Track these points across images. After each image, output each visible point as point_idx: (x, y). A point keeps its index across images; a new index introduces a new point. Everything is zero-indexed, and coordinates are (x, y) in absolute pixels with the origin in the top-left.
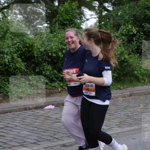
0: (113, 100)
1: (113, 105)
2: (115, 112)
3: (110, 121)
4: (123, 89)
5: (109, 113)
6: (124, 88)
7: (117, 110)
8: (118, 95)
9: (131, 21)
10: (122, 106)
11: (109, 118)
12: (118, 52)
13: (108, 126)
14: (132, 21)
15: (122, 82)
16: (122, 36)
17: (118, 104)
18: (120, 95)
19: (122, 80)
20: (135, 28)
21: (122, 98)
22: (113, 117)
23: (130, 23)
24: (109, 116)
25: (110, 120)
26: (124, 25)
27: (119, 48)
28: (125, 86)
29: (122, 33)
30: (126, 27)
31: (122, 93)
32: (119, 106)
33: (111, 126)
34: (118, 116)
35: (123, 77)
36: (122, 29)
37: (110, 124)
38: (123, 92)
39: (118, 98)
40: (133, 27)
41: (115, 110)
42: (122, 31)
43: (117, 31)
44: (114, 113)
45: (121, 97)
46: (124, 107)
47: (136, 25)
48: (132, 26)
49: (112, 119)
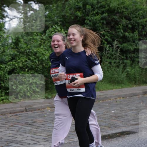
0: (39, 111)
1: (40, 116)
2: (42, 124)
3: (37, 135)
4: (51, 98)
5: (35, 126)
6: (53, 97)
7: (45, 122)
8: (45, 105)
9: (59, 23)
10: (50, 117)
11: (36, 132)
12: (45, 57)
13: (34, 140)
14: (61, 23)
15: (50, 91)
16: (49, 39)
17: (46, 116)
18: (47, 106)
19: (50, 88)
20: (64, 31)
21: (50, 109)
22: (40, 130)
23: (59, 24)
24: (35, 129)
25: (36, 133)
26: (52, 27)
27: (47, 52)
28: (53, 94)
29: (50, 35)
30: (54, 29)
31: (50, 103)
32: (46, 118)
33: (37, 140)
34: (46, 129)
35: (51, 85)
36: (50, 32)
37: (37, 139)
38: (52, 102)
39: (46, 108)
40: (62, 30)
41: (42, 122)
42: (50, 33)
43: (44, 34)
44: (42, 126)
45: (49, 107)
46: (52, 118)
47: (65, 27)
48: (60, 28)
49: (39, 133)
